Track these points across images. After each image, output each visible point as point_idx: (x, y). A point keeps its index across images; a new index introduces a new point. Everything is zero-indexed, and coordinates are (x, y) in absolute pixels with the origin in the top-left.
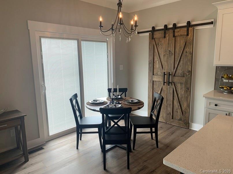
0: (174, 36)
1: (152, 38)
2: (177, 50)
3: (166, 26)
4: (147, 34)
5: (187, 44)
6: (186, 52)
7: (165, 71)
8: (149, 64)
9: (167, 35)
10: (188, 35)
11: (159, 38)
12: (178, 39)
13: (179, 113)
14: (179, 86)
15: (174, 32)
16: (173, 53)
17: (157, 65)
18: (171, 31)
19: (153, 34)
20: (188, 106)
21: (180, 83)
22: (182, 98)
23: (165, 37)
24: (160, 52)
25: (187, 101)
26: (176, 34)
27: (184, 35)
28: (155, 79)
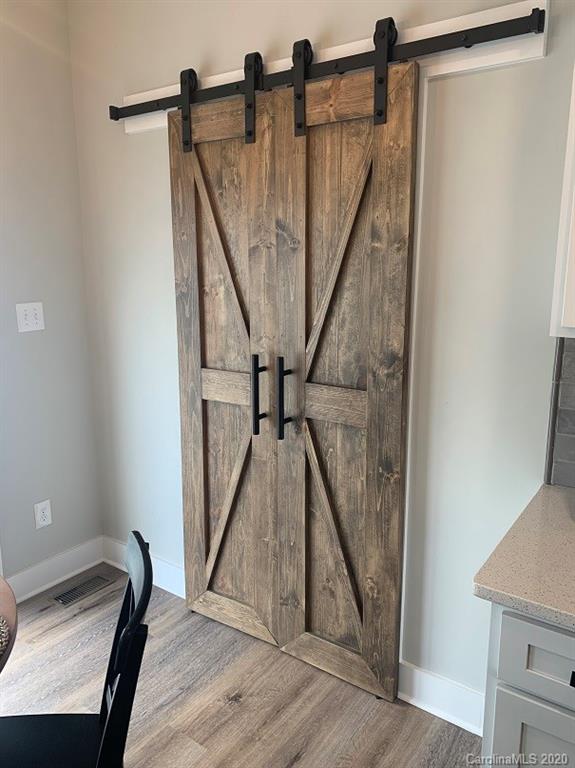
0: (302, 127)
1: (185, 141)
2: (322, 220)
3: (254, 63)
4: (160, 121)
5: (377, 177)
6: (375, 235)
7: (264, 349)
8: (181, 298)
9: (264, 122)
10: (380, 115)
11: (223, 144)
12: (327, 145)
13: (341, 603)
14: (336, 443)
15: (300, 97)
16: (302, 238)
17: (222, 310)
18: (286, 93)
19: (187, 118)
20: (393, 569)
21: (346, 427)
22: (354, 514)
23: (251, 135)
24: (230, 231)
25: (384, 537)
26: (314, 114)
27: (360, 120)
28: (212, 394)
